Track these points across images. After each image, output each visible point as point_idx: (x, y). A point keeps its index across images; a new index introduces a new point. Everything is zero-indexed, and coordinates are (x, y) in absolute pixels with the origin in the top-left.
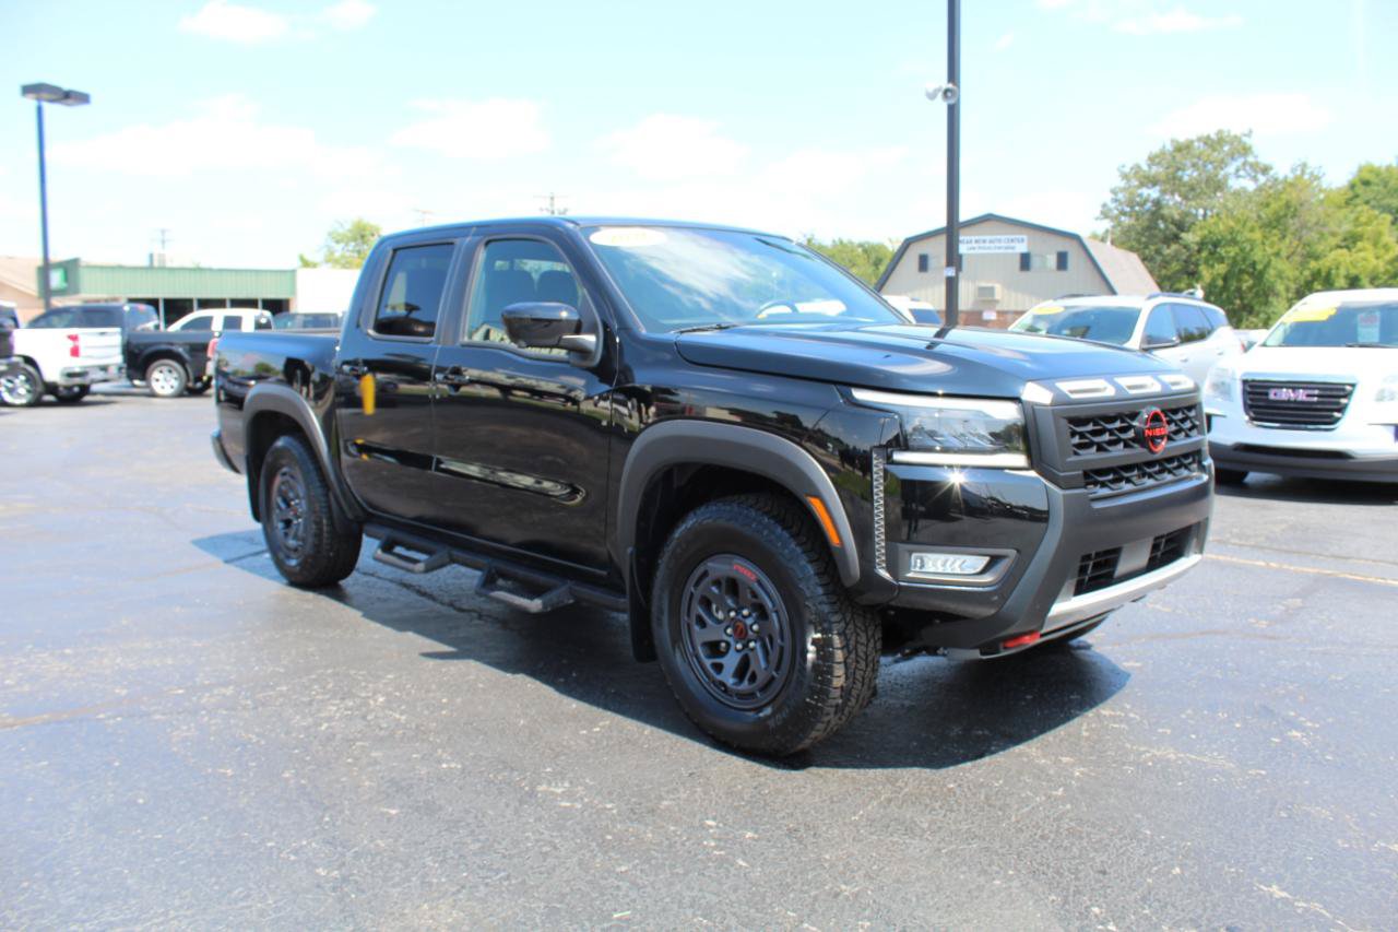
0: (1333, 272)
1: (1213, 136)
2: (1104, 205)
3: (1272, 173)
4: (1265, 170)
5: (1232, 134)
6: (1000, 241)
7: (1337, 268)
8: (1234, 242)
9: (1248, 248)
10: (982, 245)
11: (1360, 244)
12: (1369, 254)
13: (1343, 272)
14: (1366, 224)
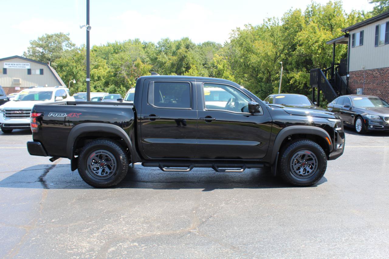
0: (94, 75)
1: (59, 34)
2: (25, 52)
3: (76, 46)
4: (74, 45)
5: (64, 34)
6: (20, 65)
7: (95, 74)
8: (68, 65)
9: (72, 68)
10: (14, 66)
11: (99, 68)
12: (102, 70)
13: (96, 75)
14: (101, 62)
